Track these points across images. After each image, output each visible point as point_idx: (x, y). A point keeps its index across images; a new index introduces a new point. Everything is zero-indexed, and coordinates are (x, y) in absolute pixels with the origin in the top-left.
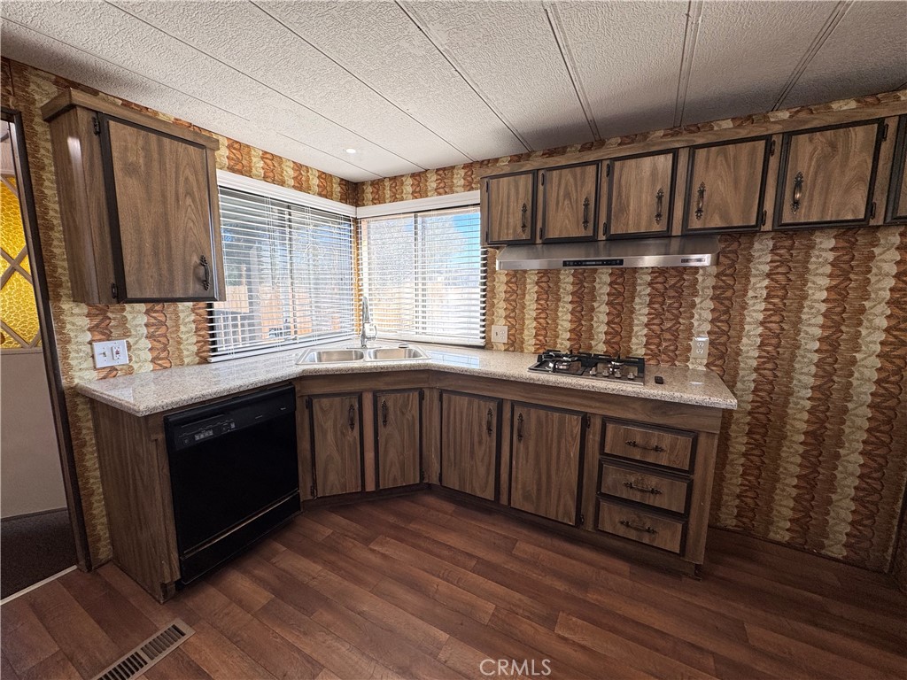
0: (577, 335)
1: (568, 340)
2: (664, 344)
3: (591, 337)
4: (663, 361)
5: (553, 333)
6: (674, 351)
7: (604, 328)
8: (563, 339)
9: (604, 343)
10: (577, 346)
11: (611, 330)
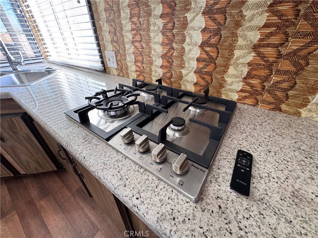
0: (169, 62)
1: (161, 67)
2: (274, 78)
3: (182, 66)
4: (263, 101)
5: (148, 59)
6: (285, 90)
7: (196, 52)
8: (156, 66)
9: (195, 72)
10: (168, 75)
11: (204, 56)
